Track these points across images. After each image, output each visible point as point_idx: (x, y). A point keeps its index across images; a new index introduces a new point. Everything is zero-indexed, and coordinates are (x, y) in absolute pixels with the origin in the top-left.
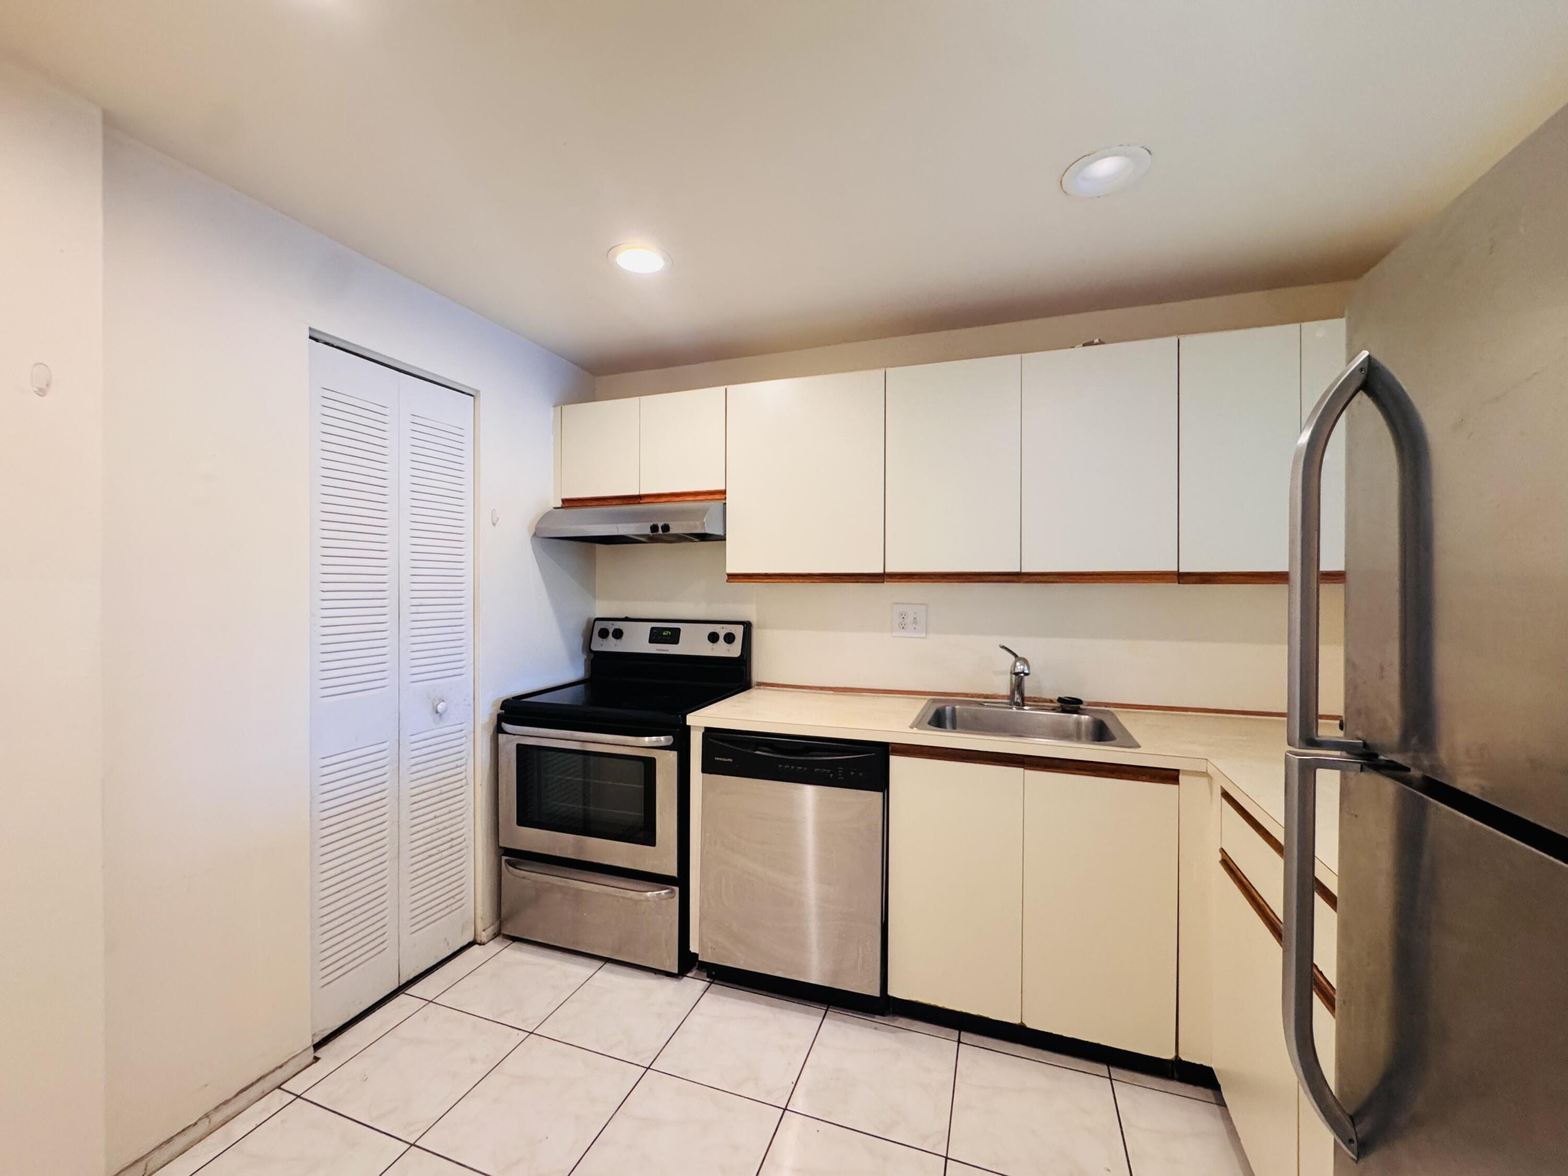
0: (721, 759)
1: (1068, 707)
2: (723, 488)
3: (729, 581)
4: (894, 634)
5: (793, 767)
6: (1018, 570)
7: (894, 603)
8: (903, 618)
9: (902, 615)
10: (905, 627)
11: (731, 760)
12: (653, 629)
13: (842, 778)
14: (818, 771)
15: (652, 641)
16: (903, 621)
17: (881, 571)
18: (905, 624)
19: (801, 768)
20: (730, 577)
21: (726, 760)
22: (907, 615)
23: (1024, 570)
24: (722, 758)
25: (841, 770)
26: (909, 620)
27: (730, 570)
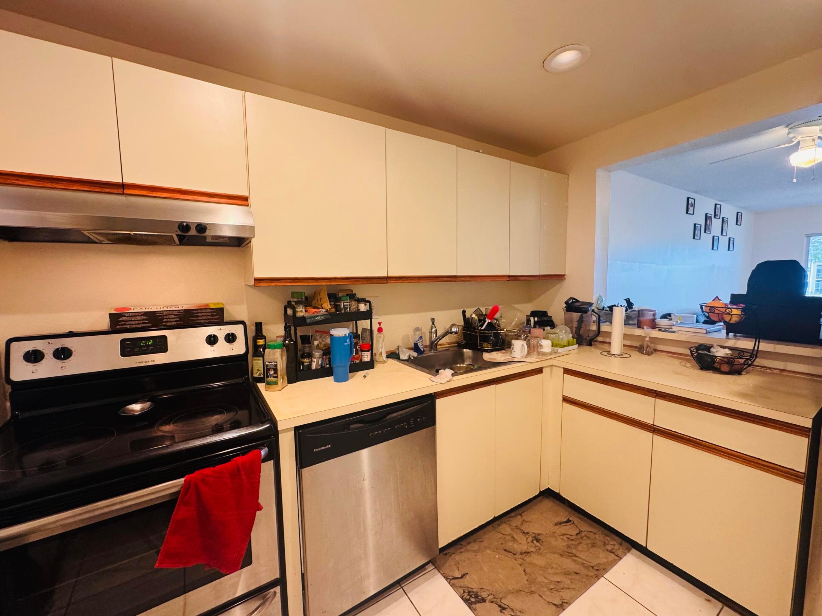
0: (320, 449)
2: (244, 193)
3: (256, 285)
5: (380, 431)
6: (454, 274)
11: (330, 446)
12: (123, 341)
13: (413, 426)
14: (398, 427)
15: (124, 354)
17: (386, 275)
19: (386, 430)
20: (256, 281)
21: (325, 448)
23: (458, 275)
24: (321, 447)
25: (412, 420)
27: (258, 275)
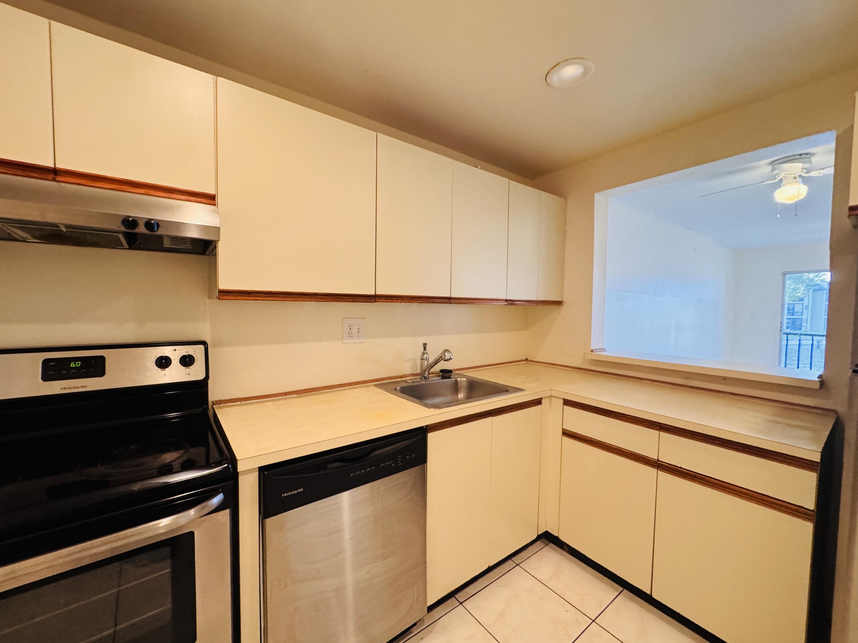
0: (289, 494)
1: (446, 375)
2: (211, 191)
3: (221, 297)
4: (344, 341)
5: (363, 471)
6: (448, 296)
7: (344, 318)
8: (350, 329)
9: (349, 326)
10: (351, 336)
11: (302, 490)
12: (46, 362)
13: (401, 464)
14: (383, 466)
15: (45, 378)
16: (350, 331)
17: (374, 294)
18: (351, 334)
19: (370, 469)
20: (221, 294)
21: (296, 492)
22: (352, 326)
23: (452, 296)
24: (291, 491)
25: (400, 458)
26: (355, 330)
27: (224, 286)
